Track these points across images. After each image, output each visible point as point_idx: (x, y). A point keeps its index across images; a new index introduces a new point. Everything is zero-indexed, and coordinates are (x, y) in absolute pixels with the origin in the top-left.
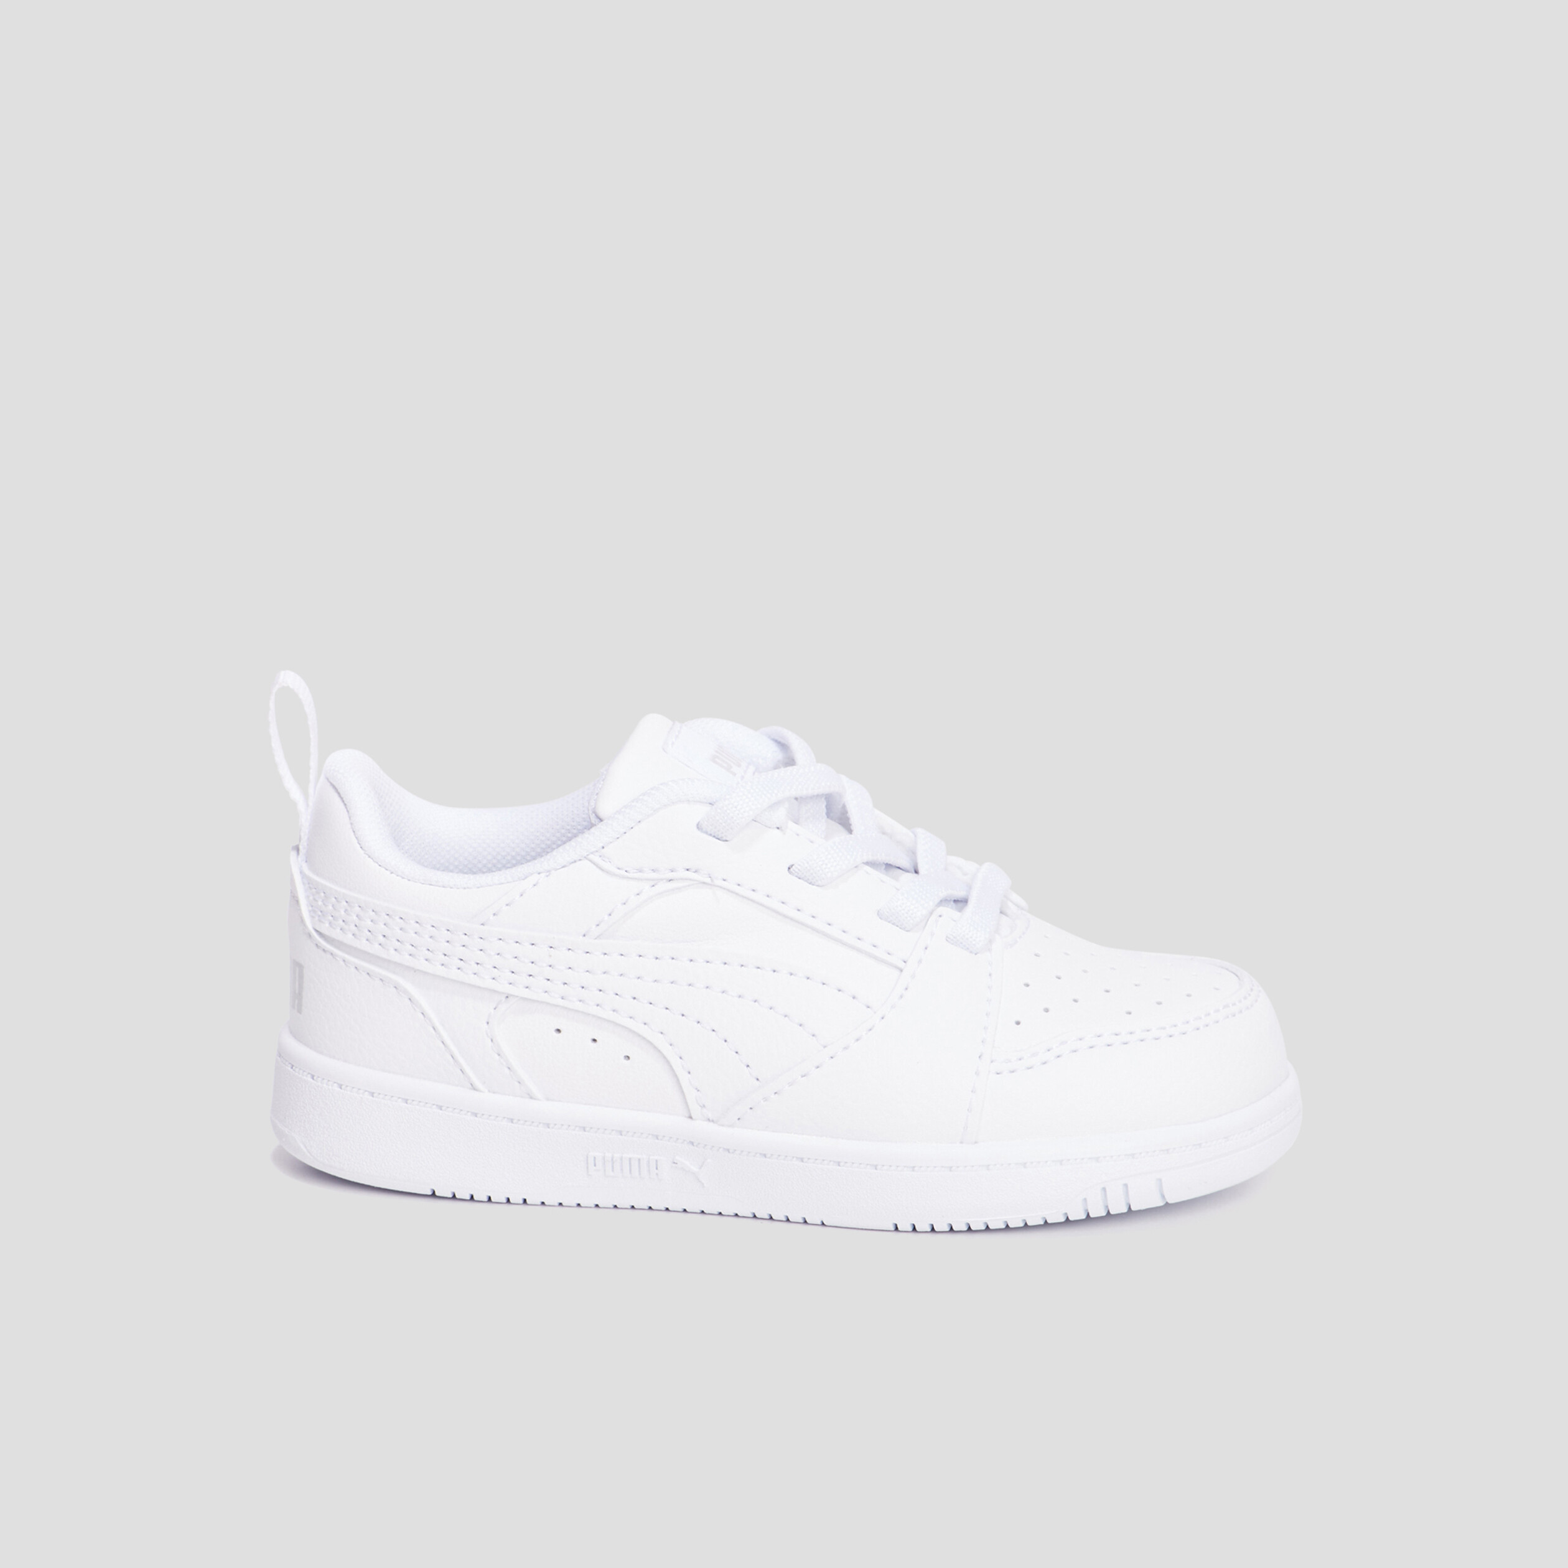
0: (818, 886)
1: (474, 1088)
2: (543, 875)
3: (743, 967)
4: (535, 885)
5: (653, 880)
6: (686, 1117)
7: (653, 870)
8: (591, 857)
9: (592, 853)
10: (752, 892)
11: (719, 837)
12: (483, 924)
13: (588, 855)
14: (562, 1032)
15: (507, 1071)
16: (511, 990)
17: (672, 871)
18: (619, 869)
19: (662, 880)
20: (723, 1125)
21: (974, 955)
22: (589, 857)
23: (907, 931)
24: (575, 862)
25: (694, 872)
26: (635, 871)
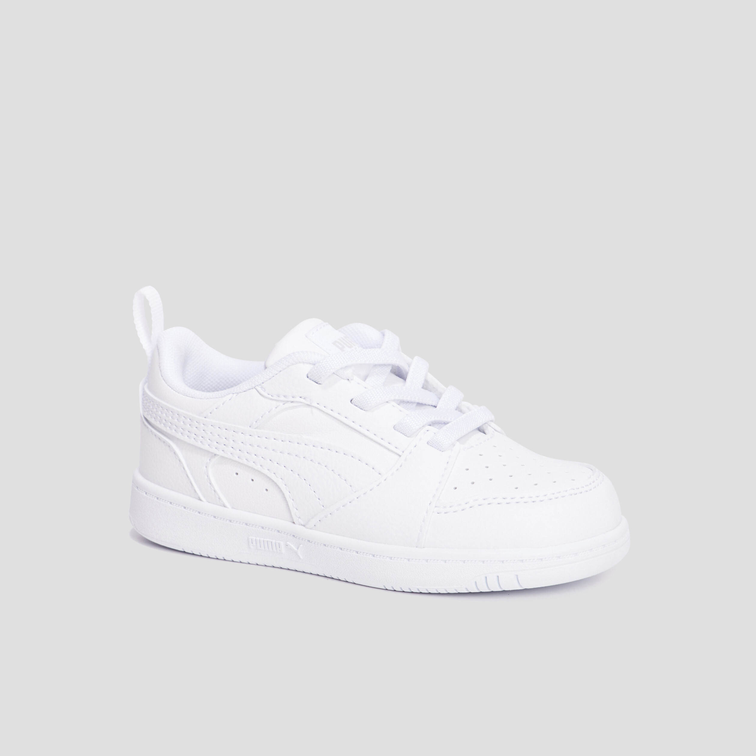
0: (364, 410)
1: (200, 500)
2: (235, 395)
3: (322, 449)
4: (230, 400)
5: (284, 401)
6: (291, 522)
7: (284, 396)
8: (257, 387)
9: (257, 385)
10: (331, 411)
11: (317, 382)
12: (205, 418)
13: (256, 386)
14: (238, 475)
15: (213, 492)
16: (216, 452)
17: (293, 398)
18: (268, 394)
19: (288, 402)
20: (308, 528)
21: (441, 452)
22: (256, 387)
23: (408, 437)
24: (250, 389)
25: (304, 399)
26: (276, 396)
